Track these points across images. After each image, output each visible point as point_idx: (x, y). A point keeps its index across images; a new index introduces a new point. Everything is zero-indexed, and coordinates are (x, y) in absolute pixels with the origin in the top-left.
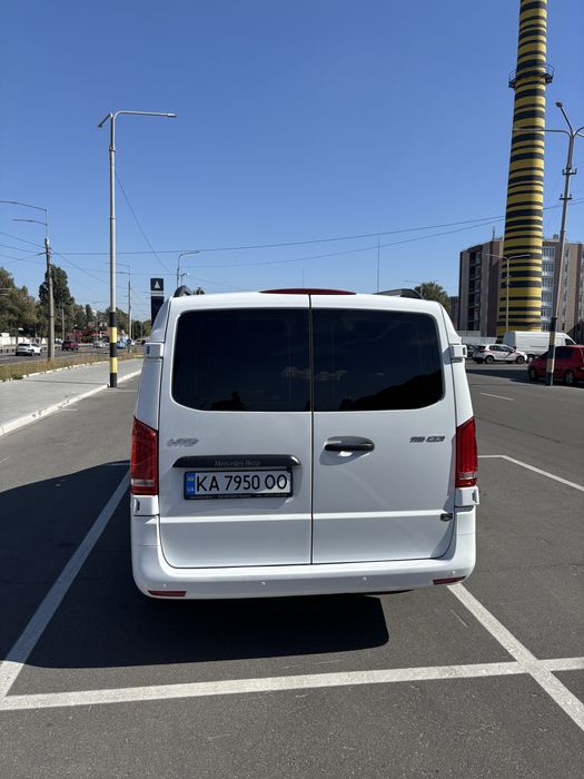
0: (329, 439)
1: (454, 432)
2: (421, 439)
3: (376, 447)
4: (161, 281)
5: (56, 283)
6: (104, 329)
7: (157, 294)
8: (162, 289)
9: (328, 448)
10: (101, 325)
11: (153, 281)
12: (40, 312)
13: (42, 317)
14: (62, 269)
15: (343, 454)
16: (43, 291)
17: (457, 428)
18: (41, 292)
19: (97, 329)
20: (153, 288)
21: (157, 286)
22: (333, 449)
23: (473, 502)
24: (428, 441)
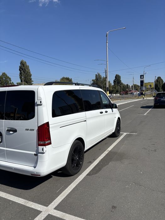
0: (8, 128)
3: (17, 131)
5: (117, 79)
6: (131, 91)
7: (142, 79)
8: (143, 78)
9: (8, 130)
10: (130, 89)
11: (141, 76)
12: (113, 87)
13: (114, 89)
14: (119, 75)
15: (11, 132)
16: (114, 81)
17: (38, 127)
18: (114, 82)
19: (129, 91)
20: (141, 78)
21: (142, 77)
22: (9, 131)
23: (42, 152)
24: (30, 130)
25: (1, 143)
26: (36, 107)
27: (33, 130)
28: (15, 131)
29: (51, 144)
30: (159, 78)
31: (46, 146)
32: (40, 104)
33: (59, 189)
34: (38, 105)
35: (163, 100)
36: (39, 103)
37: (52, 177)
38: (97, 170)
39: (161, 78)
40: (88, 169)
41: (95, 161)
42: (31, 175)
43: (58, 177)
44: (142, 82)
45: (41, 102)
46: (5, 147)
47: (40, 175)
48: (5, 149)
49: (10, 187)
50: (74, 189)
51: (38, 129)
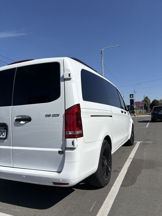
0: (17, 116)
1: (64, 112)
2: (49, 116)
3: (32, 120)
4: (133, 95)
7: (132, 98)
8: (133, 97)
11: (130, 95)
15: (22, 122)
17: (65, 110)
20: (130, 97)
21: (132, 96)
22: (18, 120)
23: (72, 146)
24: (52, 116)
25: (6, 141)
26: (62, 84)
27: (58, 115)
28: (28, 119)
29: (83, 136)
30: (147, 97)
31: (78, 138)
32: (68, 77)
33: (92, 206)
34: (65, 80)
35: (160, 113)
36: (66, 76)
37: (74, 190)
38: (131, 180)
39: (148, 98)
40: (117, 179)
41: (121, 169)
42: (52, 185)
43: (82, 190)
44: (132, 101)
45: (69, 75)
46: (11, 146)
47: (68, 184)
48: (11, 148)
49: (17, 206)
50: (113, 205)
51: (65, 113)
